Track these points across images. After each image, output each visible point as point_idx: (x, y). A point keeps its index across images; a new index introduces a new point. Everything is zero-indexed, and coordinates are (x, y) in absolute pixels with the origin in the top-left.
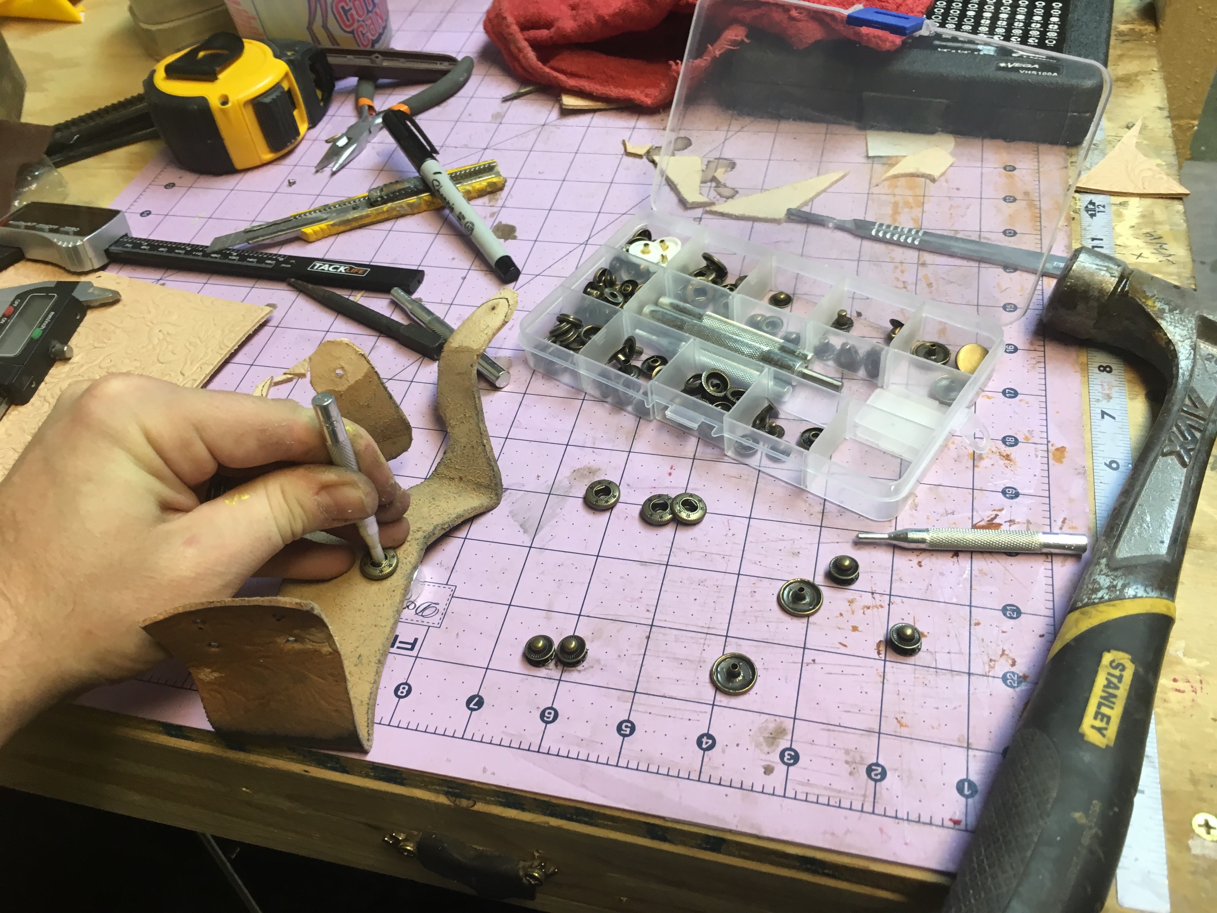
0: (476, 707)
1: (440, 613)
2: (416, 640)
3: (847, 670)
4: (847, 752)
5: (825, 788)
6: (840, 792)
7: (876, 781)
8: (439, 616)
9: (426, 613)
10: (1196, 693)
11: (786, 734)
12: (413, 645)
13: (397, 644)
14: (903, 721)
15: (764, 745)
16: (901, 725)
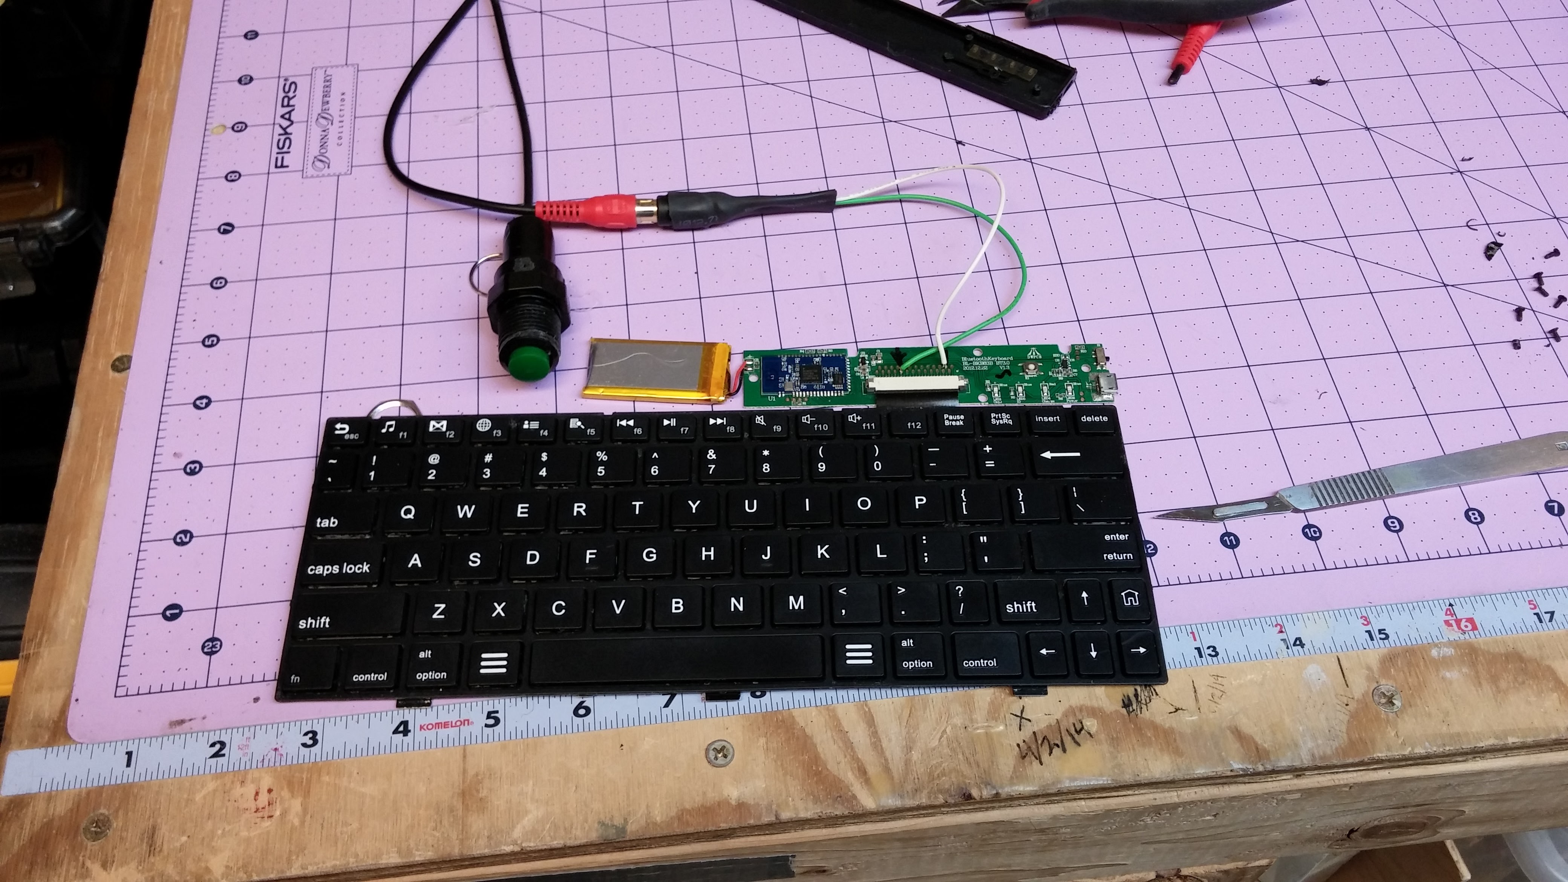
0: (222, 230)
1: (318, 173)
2: (287, 167)
6: (161, 513)
7: (175, 539)
8: (315, 173)
9: (318, 164)
12: (282, 166)
13: (280, 156)
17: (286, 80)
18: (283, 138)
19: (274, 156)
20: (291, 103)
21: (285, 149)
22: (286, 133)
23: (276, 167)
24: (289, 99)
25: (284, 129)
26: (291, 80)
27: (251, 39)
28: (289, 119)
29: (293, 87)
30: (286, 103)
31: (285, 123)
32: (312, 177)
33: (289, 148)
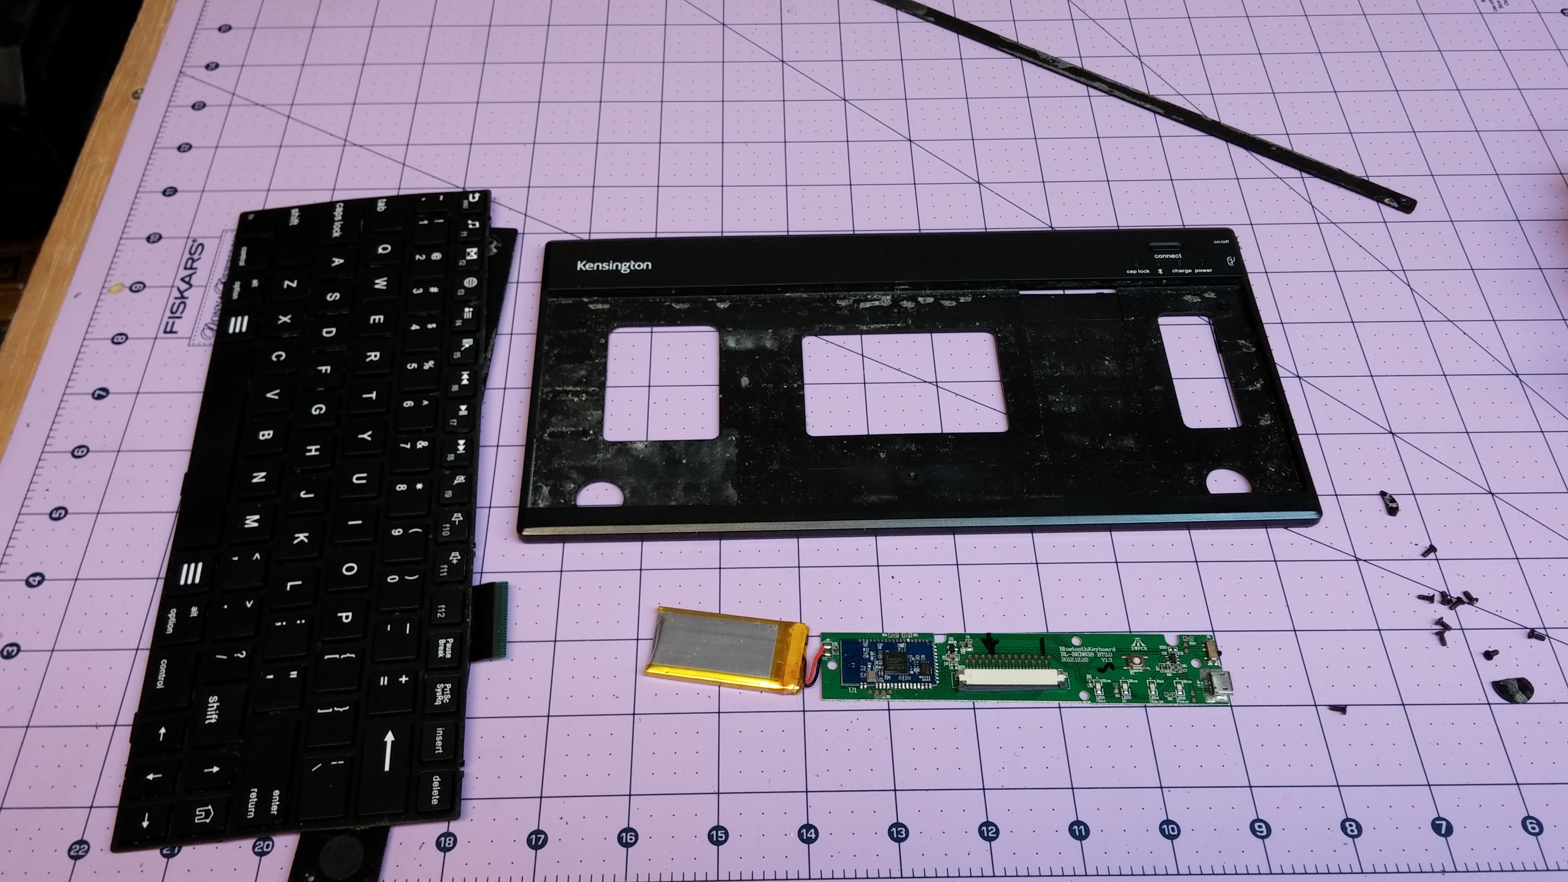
17: (194, 241)
18: (178, 301)
19: (165, 320)
20: (195, 265)
21: (178, 314)
22: (183, 297)
23: (165, 332)
24: (194, 261)
25: (181, 292)
26: (200, 241)
27: (170, 195)
28: (188, 283)
29: (200, 248)
30: (189, 266)
31: (183, 286)
32: (199, 345)
33: (182, 312)
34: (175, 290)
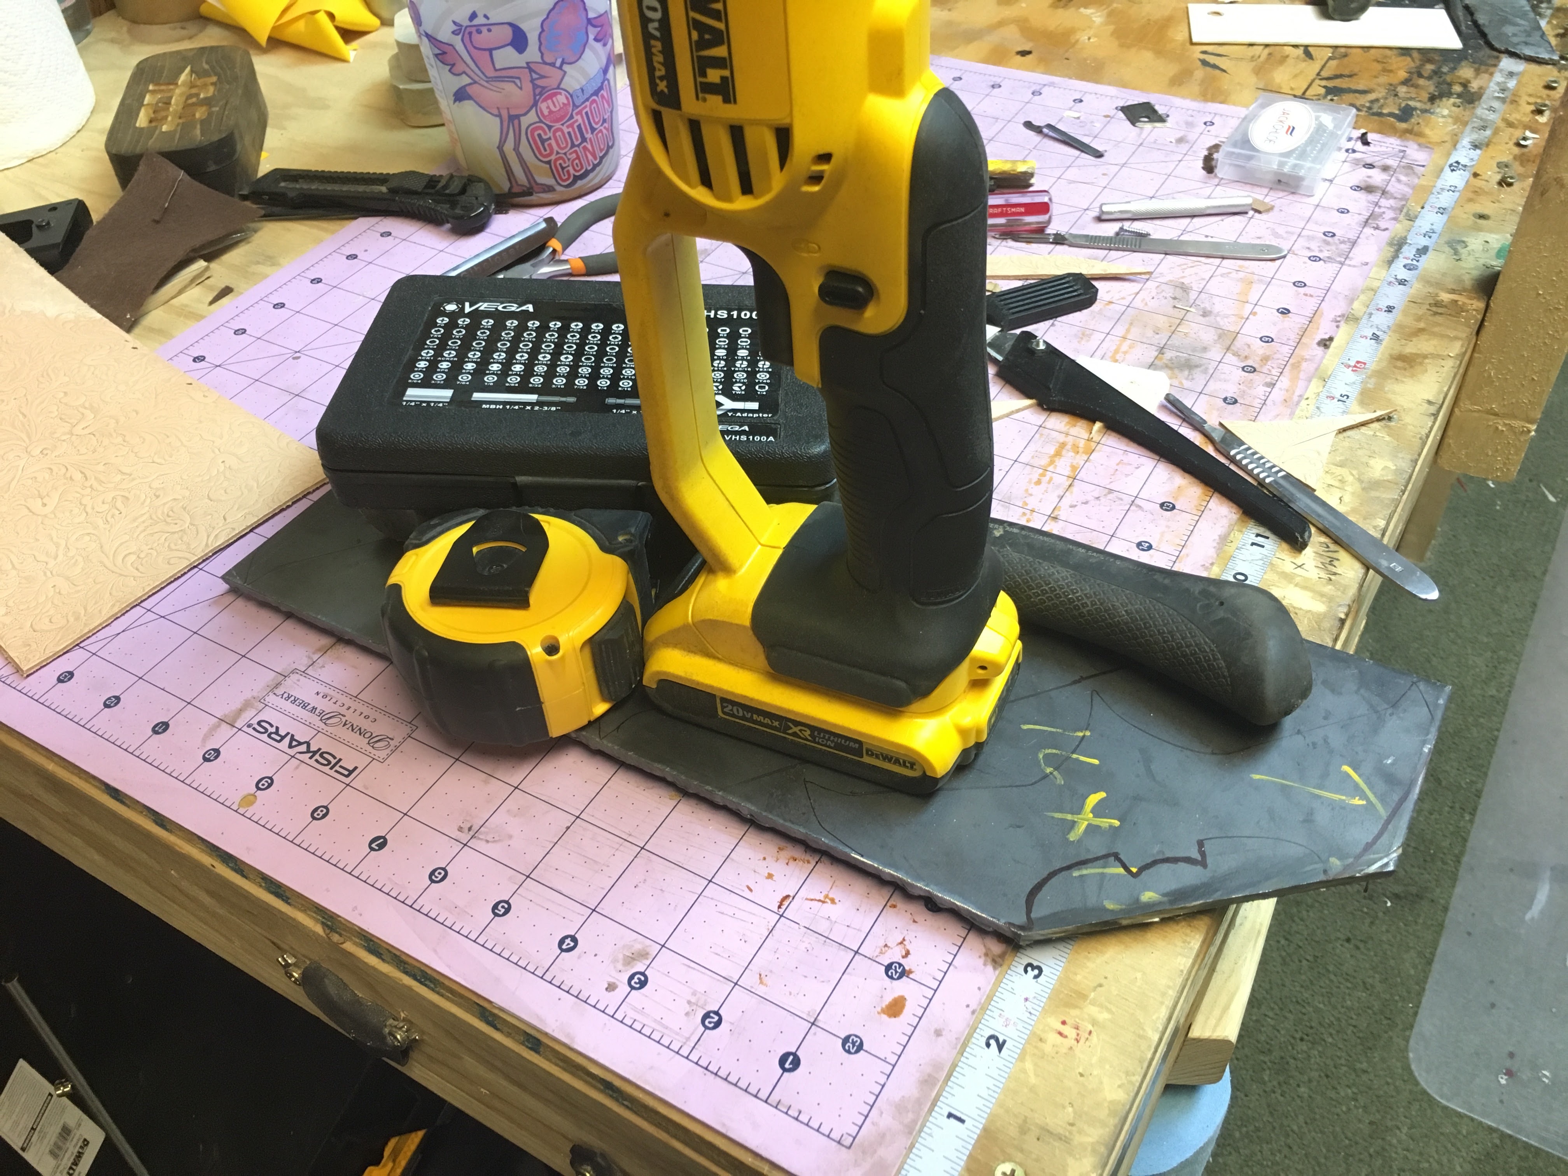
0: (377, 848)
1: (390, 749)
2: (356, 768)
3: (739, 914)
4: (694, 994)
5: (655, 1021)
6: (667, 1028)
7: (706, 1028)
8: (388, 751)
9: (378, 745)
10: (1078, 1042)
11: (647, 959)
12: (351, 772)
13: (337, 768)
14: (765, 979)
15: (621, 962)
16: (761, 983)
17: (249, 726)
18: (317, 757)
19: (332, 773)
20: (282, 732)
21: (333, 761)
22: (315, 753)
23: (347, 776)
24: (277, 733)
25: (308, 751)
26: (254, 722)
27: (165, 730)
28: (300, 744)
29: (263, 724)
30: (278, 738)
31: (303, 748)
32: (389, 756)
33: (335, 758)
34: (298, 756)
